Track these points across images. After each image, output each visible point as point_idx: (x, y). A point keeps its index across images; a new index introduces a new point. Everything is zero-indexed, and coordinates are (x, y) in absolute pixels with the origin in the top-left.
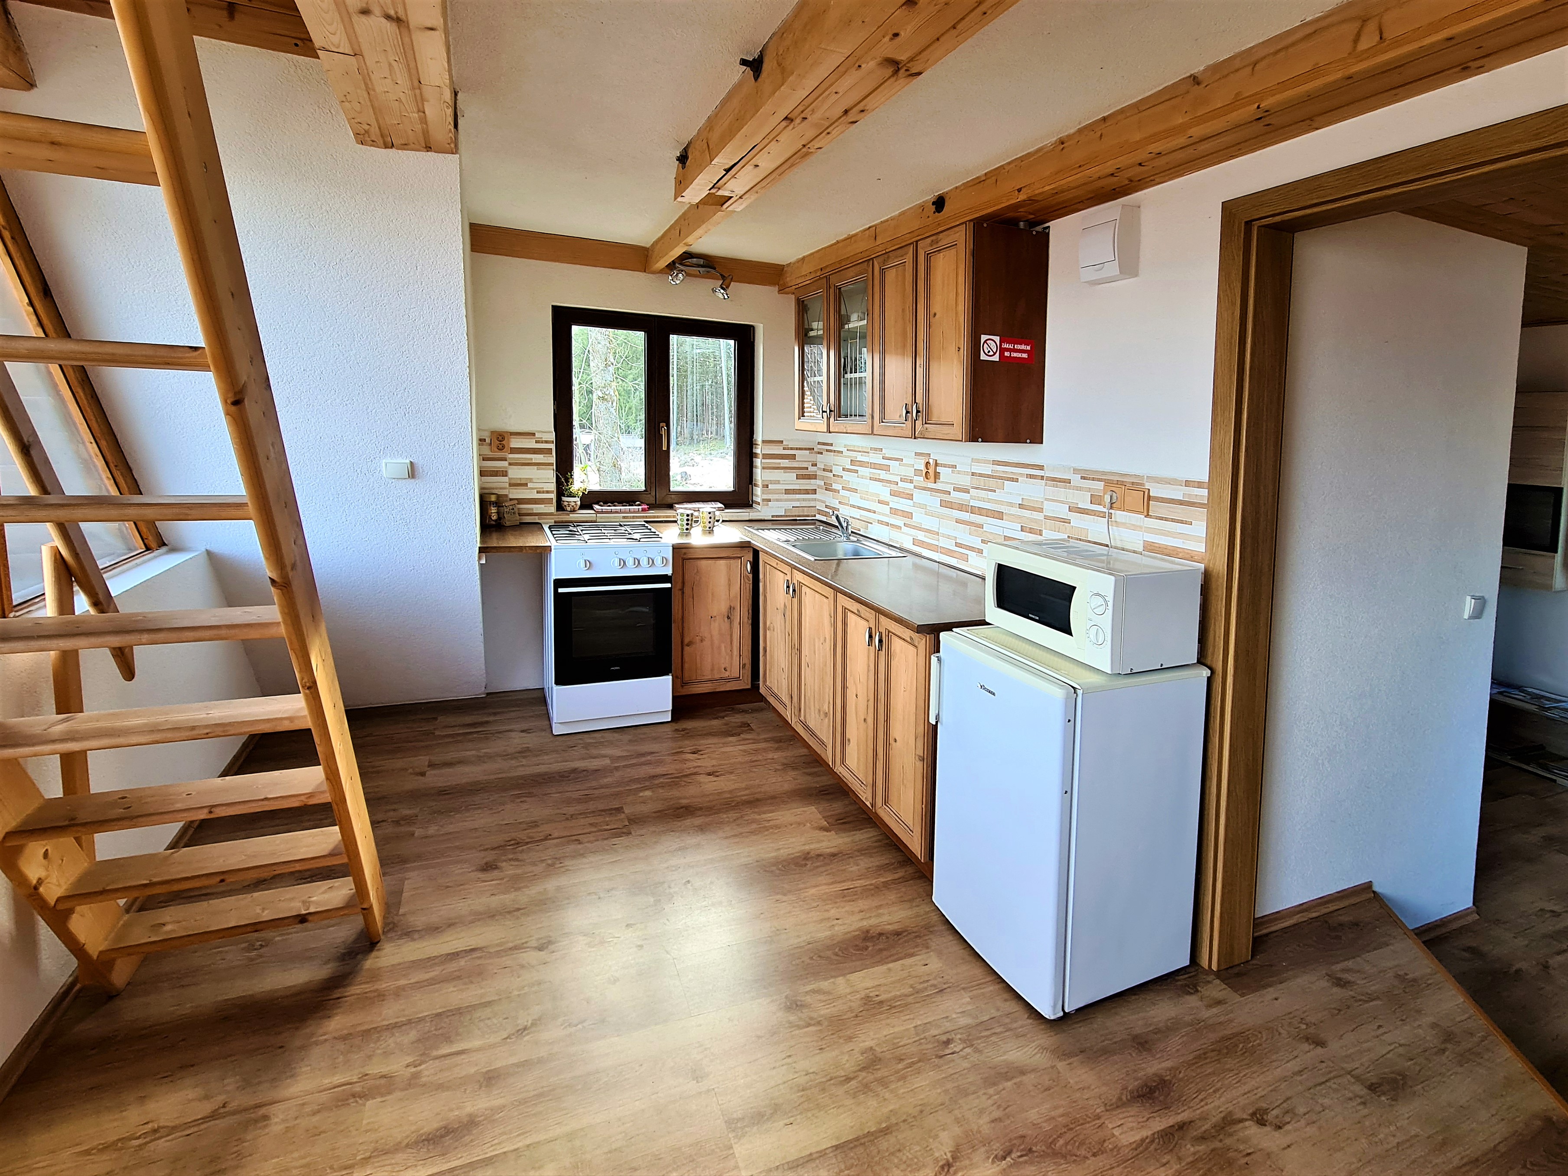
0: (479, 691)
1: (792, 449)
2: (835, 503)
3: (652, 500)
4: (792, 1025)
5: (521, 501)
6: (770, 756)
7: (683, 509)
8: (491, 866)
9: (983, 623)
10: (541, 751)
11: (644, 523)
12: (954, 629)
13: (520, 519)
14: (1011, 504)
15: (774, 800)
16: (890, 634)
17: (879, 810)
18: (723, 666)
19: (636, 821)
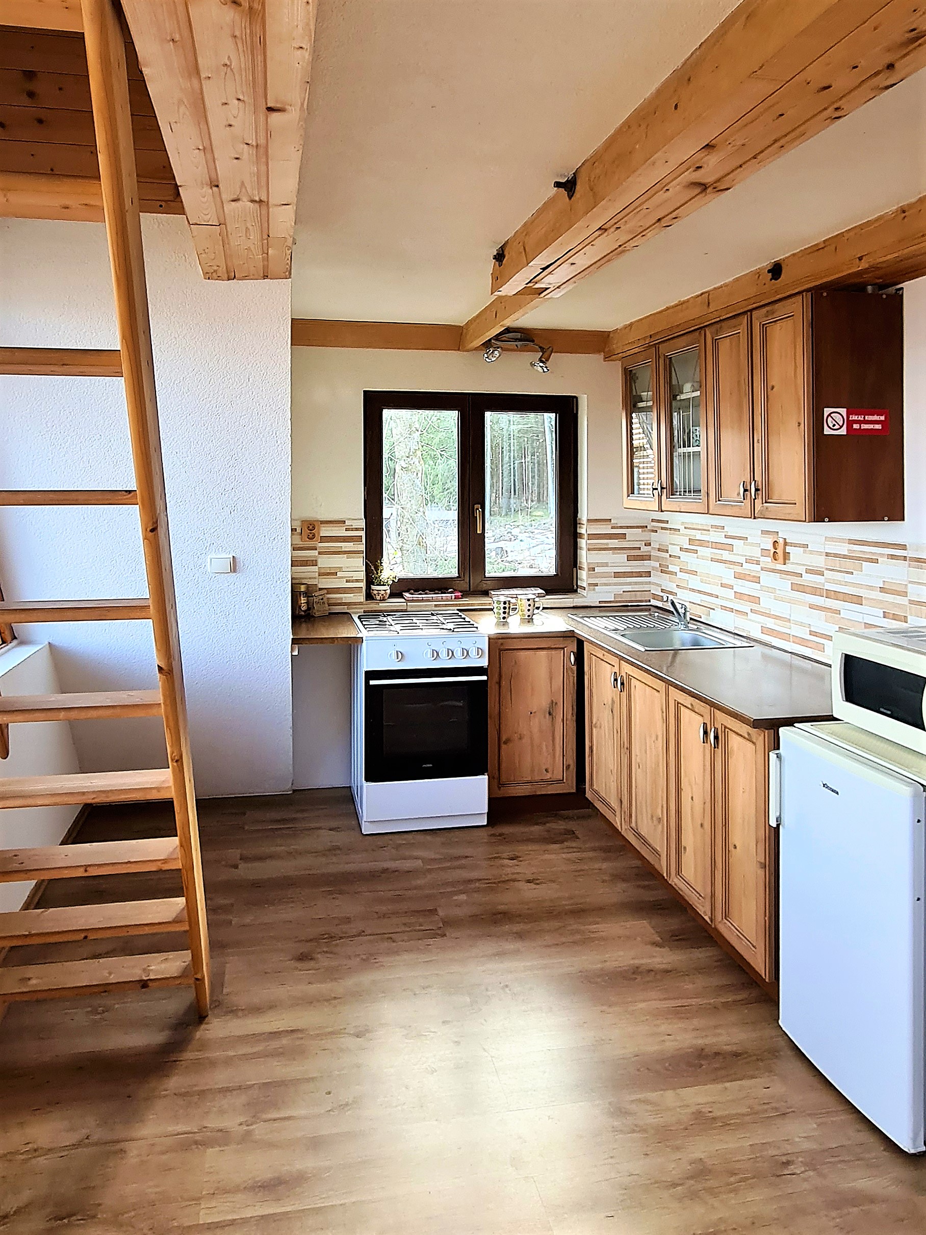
0: (285, 787)
1: (621, 527)
2: (672, 587)
3: (465, 586)
4: (615, 1130)
5: (330, 591)
6: (597, 866)
7: (502, 595)
8: (306, 957)
9: (831, 718)
10: (350, 849)
11: (457, 612)
12: (795, 725)
13: (329, 609)
14: (871, 588)
15: (601, 911)
16: (727, 730)
17: (720, 925)
18: (544, 767)
19: (450, 923)
